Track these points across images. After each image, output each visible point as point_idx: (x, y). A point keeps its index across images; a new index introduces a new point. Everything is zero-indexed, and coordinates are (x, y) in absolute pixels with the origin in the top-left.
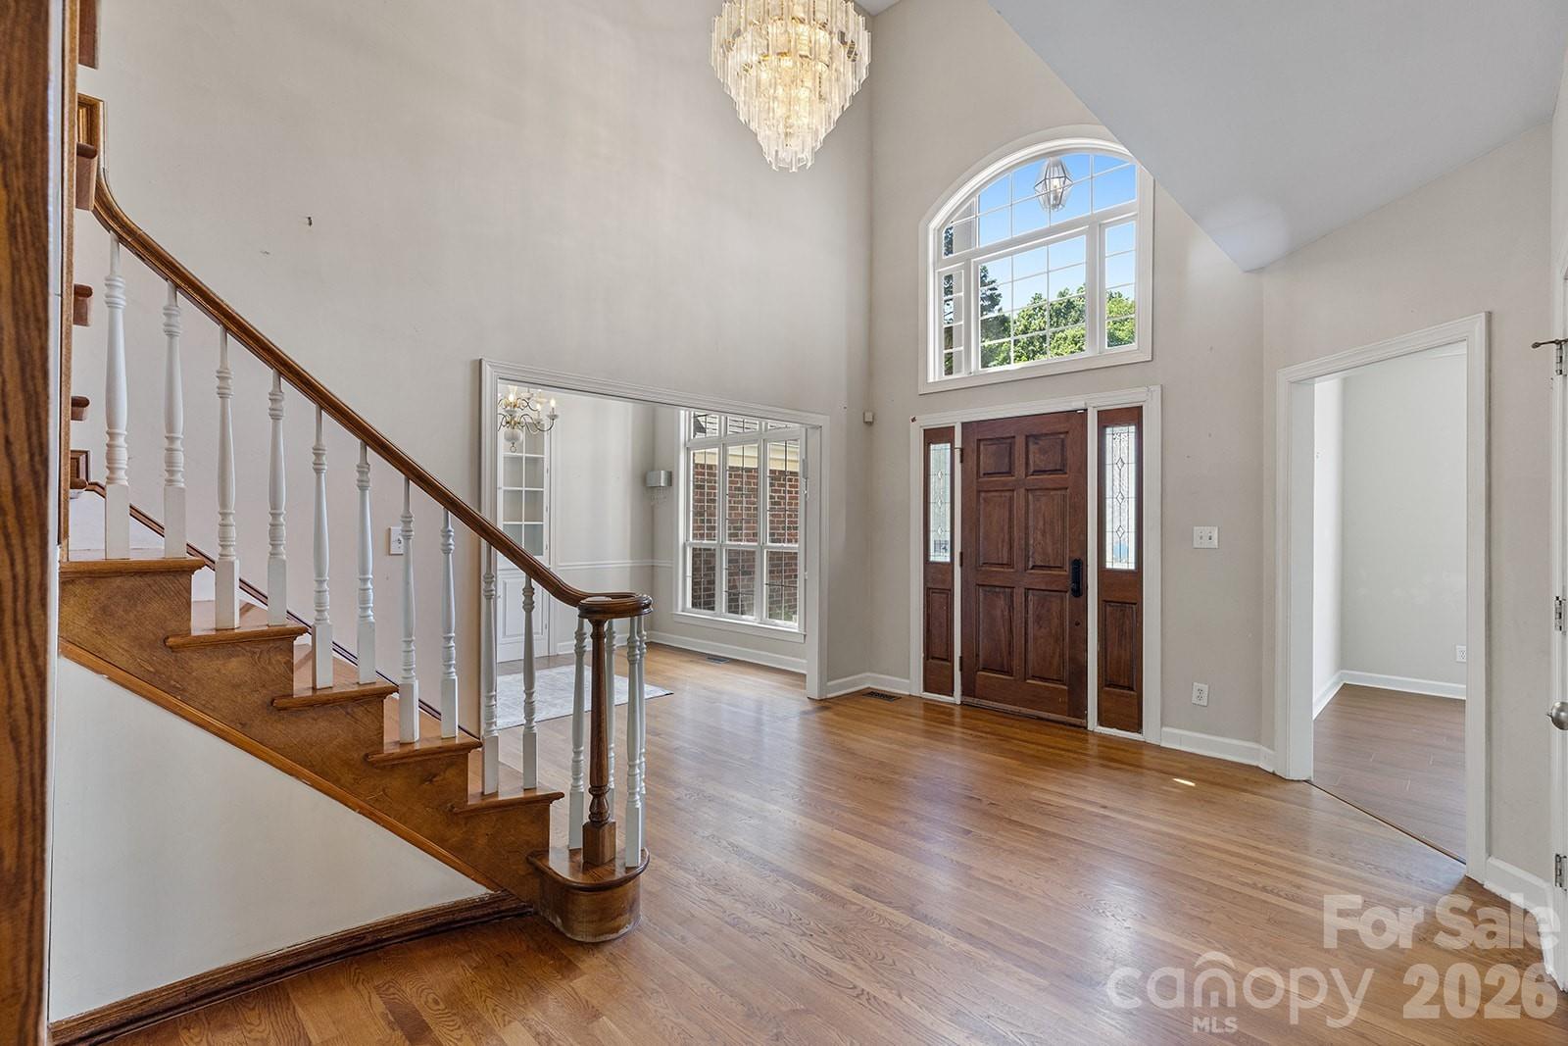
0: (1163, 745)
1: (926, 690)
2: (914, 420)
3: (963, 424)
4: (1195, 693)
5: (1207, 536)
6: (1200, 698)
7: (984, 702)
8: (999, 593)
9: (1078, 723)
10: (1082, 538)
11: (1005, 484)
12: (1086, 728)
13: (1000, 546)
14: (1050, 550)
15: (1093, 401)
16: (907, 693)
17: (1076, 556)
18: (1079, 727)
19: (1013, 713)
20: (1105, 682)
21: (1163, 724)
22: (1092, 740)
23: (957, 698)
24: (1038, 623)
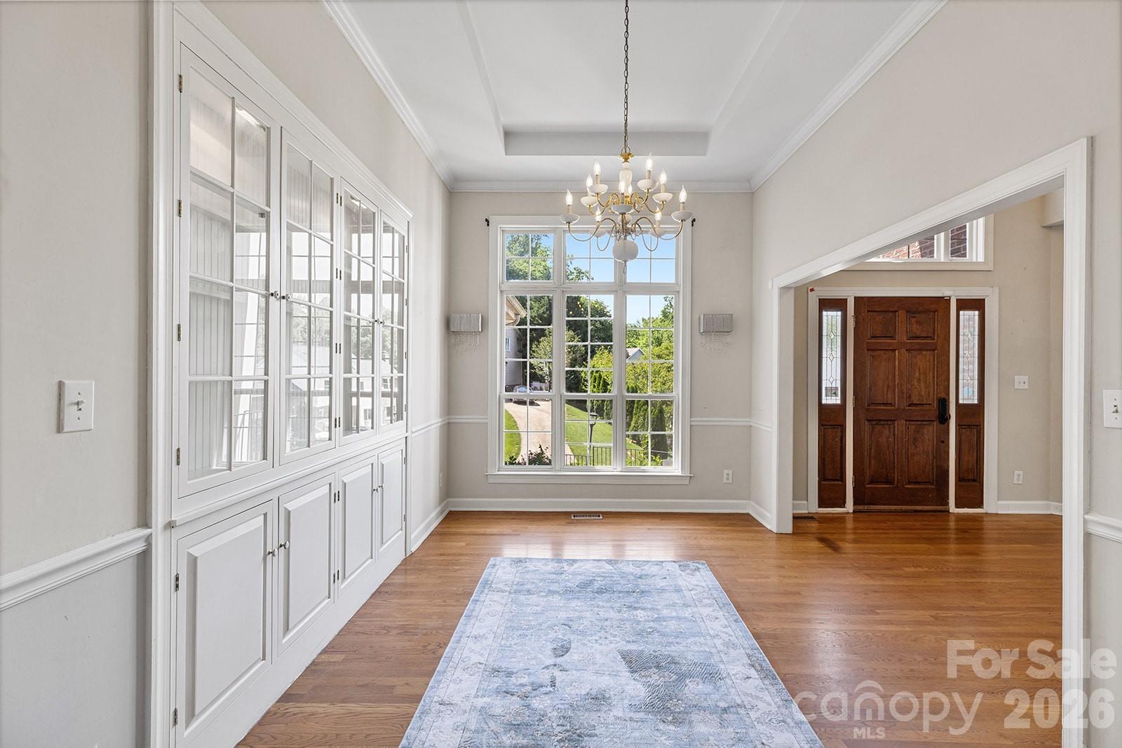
0: (999, 512)
1: (820, 507)
2: (812, 290)
3: (855, 298)
4: (1016, 477)
5: (1021, 381)
6: (1018, 480)
7: (872, 507)
8: (884, 424)
9: (944, 510)
10: (946, 383)
11: (890, 344)
12: (948, 511)
13: (885, 390)
14: (923, 393)
15: (953, 292)
16: (807, 512)
17: (943, 396)
18: (944, 511)
19: (895, 511)
20: (959, 479)
21: (998, 500)
22: (952, 518)
23: (849, 506)
24: (914, 444)
